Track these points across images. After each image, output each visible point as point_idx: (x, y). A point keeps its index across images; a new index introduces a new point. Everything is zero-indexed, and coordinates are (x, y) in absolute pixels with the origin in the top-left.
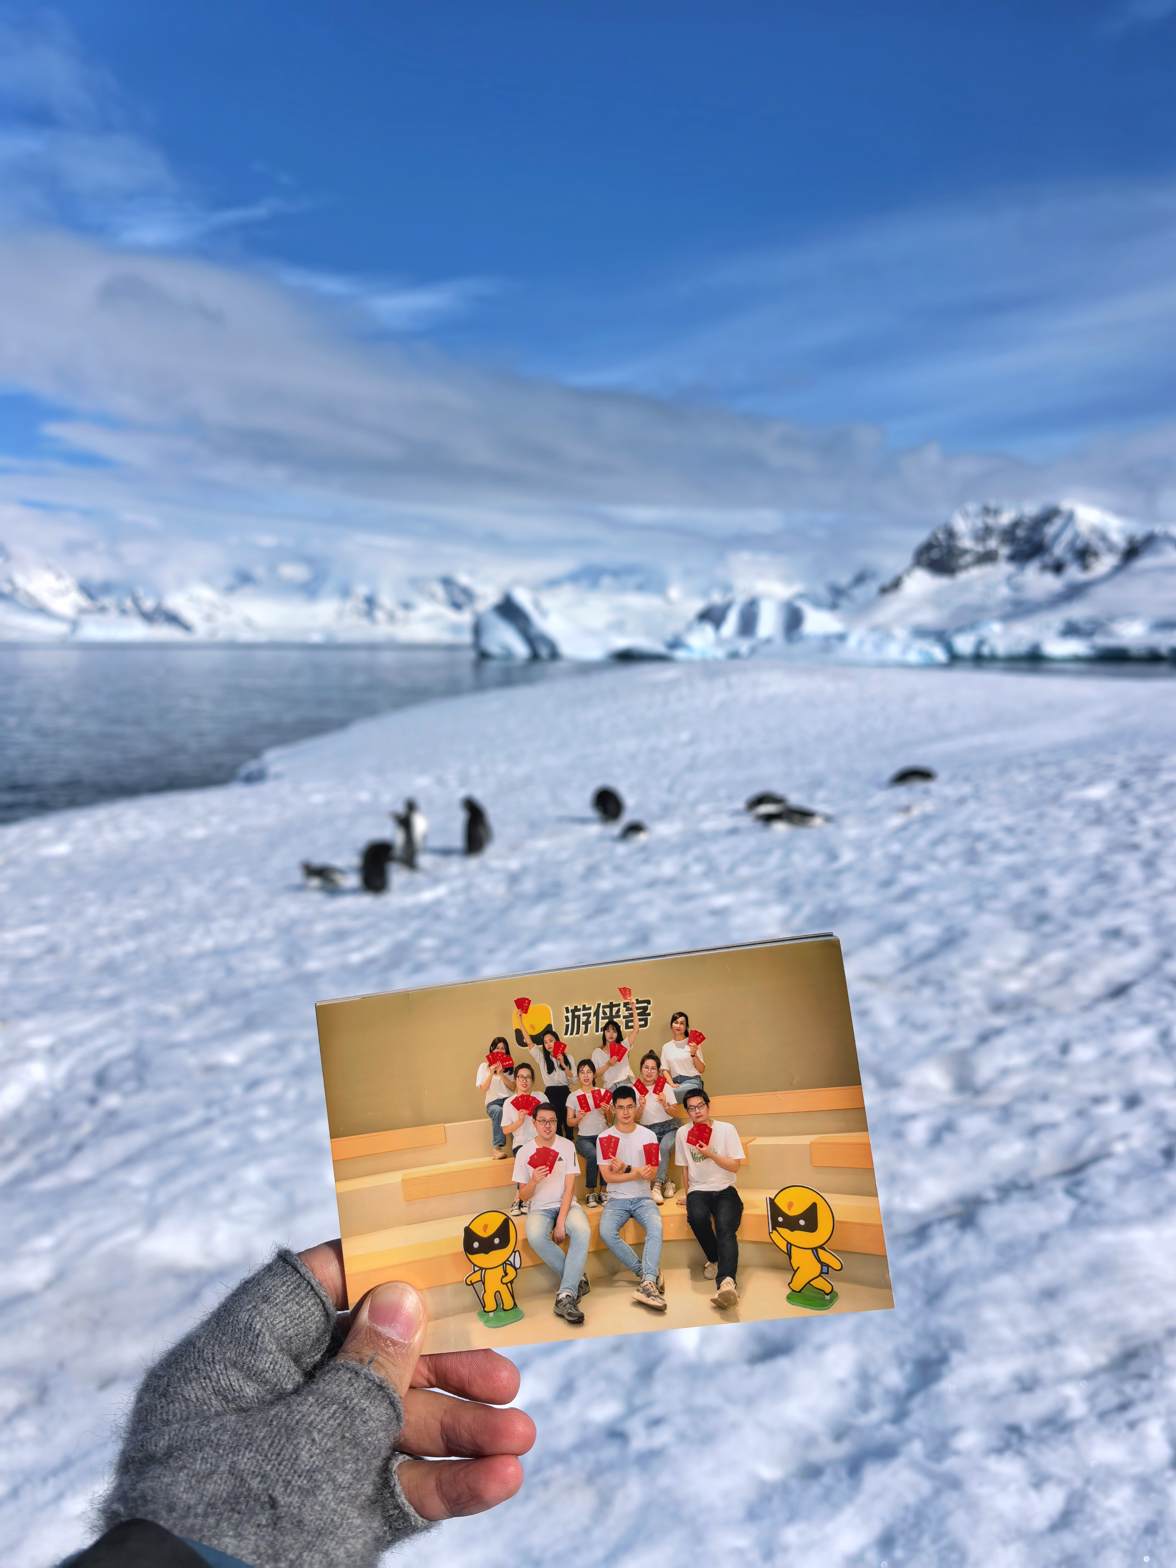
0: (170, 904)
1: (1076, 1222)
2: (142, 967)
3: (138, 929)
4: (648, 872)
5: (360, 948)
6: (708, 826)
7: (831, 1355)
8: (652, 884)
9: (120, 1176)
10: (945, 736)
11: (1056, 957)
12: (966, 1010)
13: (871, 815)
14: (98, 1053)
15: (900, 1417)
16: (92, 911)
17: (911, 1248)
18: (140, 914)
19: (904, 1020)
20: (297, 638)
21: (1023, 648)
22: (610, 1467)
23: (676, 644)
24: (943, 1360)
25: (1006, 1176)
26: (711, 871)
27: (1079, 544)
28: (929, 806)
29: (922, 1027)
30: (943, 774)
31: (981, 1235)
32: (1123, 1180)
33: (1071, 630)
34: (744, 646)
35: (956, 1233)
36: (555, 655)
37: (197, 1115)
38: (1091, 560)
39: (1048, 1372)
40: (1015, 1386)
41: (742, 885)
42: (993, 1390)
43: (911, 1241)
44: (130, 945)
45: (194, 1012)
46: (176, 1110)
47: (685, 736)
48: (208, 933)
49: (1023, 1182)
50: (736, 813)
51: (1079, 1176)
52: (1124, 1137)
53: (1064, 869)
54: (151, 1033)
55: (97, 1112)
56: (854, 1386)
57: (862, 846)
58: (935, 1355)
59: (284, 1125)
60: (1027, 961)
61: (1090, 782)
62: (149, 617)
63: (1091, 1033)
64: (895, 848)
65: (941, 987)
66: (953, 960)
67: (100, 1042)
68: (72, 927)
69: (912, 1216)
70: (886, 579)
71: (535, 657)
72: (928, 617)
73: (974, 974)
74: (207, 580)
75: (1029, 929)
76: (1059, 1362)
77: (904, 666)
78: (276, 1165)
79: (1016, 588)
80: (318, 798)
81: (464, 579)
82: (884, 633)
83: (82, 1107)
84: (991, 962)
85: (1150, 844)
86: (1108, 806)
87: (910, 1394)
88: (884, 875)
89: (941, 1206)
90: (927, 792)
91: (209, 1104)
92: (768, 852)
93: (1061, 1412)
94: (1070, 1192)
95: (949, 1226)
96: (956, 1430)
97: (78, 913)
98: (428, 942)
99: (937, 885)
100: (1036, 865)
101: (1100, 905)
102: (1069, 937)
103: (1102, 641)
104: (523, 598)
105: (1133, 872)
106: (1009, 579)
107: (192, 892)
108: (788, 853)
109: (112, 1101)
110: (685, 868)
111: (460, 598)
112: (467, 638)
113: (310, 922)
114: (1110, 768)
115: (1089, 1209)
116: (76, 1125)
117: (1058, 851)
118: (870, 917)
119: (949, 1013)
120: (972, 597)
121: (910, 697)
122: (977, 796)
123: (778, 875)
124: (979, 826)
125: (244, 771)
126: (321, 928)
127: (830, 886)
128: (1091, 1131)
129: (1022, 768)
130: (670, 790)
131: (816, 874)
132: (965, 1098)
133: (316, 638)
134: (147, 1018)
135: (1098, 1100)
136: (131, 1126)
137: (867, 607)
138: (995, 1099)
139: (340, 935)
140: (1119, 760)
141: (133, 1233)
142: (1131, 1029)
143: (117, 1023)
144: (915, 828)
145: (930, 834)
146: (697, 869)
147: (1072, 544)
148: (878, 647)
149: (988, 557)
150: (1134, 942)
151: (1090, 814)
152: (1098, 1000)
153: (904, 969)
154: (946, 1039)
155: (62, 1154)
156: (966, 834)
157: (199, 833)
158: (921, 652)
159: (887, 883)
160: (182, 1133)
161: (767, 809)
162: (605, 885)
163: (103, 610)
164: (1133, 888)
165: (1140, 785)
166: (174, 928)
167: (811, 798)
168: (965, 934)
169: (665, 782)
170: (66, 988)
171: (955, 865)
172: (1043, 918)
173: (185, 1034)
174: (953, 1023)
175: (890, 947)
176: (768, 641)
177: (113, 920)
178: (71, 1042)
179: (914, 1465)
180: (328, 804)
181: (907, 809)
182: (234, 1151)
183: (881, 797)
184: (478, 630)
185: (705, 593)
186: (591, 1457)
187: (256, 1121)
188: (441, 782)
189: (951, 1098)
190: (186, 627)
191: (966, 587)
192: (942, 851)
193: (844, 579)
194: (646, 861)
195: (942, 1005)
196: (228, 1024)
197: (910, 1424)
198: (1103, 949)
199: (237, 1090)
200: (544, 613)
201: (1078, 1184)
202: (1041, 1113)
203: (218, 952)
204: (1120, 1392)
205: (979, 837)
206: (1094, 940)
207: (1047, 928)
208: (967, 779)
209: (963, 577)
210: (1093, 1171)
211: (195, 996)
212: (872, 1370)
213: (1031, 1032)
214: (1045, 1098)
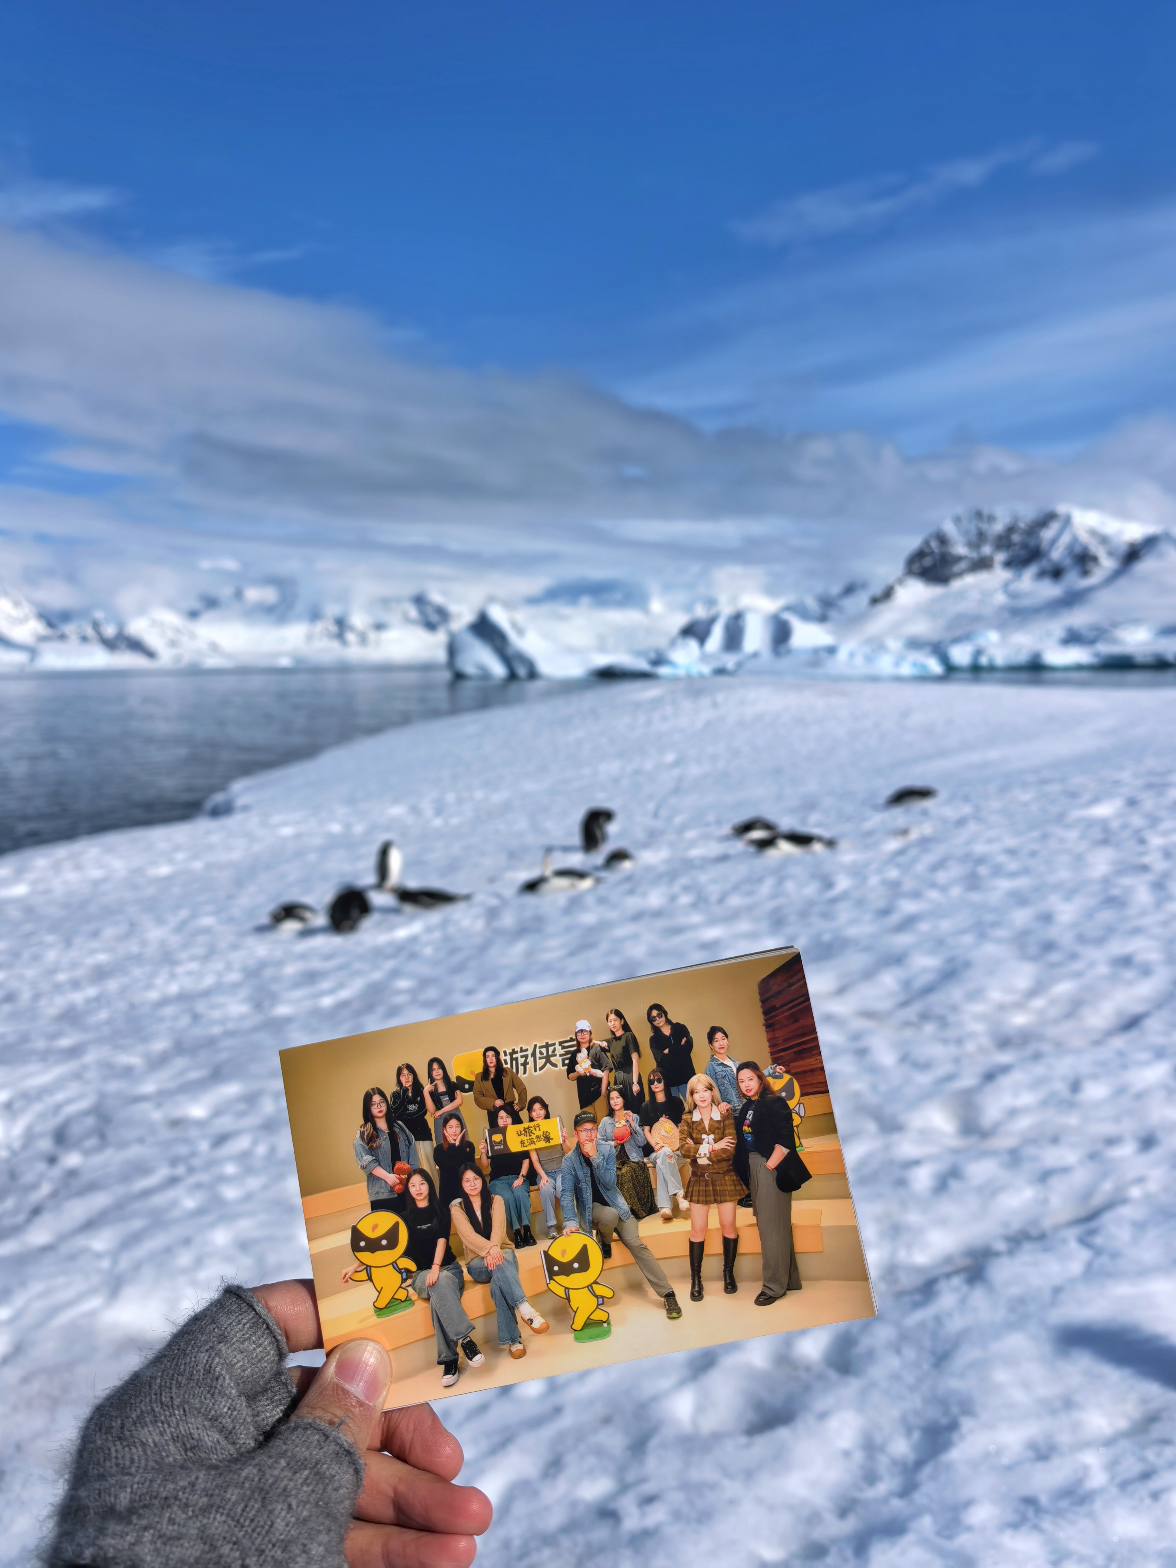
0: (134, 948)
1: (1090, 1274)
2: (103, 1015)
3: (100, 974)
4: (633, 903)
5: (331, 992)
6: (695, 853)
7: (833, 1423)
8: (638, 917)
9: (81, 1241)
10: (943, 753)
11: (1064, 988)
12: (970, 1047)
13: (867, 839)
14: (58, 1108)
15: (907, 1490)
16: (51, 956)
17: (917, 1305)
18: (102, 958)
19: (904, 1058)
20: (264, 663)
21: (1022, 658)
22: (602, 1549)
23: (659, 660)
24: (953, 1426)
25: (1016, 1225)
26: (700, 901)
27: (1078, 549)
28: (927, 829)
29: (925, 1066)
30: (943, 794)
31: (991, 1289)
32: (1140, 1227)
33: (1073, 638)
34: (730, 661)
35: (965, 1288)
36: (533, 674)
37: (162, 1173)
38: (1090, 565)
39: (1064, 1438)
40: (1031, 1454)
41: (734, 916)
42: (1005, 1460)
43: (917, 1297)
44: (92, 991)
45: (158, 1062)
46: (141, 1169)
47: (670, 757)
48: (173, 976)
49: (1034, 1232)
50: (725, 839)
51: (1093, 1224)
52: (1140, 1180)
53: (1070, 894)
54: (113, 1086)
55: (56, 1172)
56: (859, 1456)
57: (858, 872)
58: (944, 1421)
59: (254, 1183)
60: (1034, 992)
61: (1096, 800)
62: (110, 644)
63: (1103, 1069)
64: (893, 873)
65: (943, 1022)
66: (956, 993)
67: (60, 1097)
68: (30, 973)
69: (919, 1270)
70: (877, 589)
71: (513, 676)
72: (922, 628)
73: (978, 1008)
74: (171, 605)
75: (1034, 959)
76: (1076, 1426)
77: (899, 679)
78: (246, 1226)
79: (1014, 596)
80: (287, 831)
81: (436, 597)
82: (877, 646)
83: (41, 1166)
84: (996, 995)
85: (1160, 865)
86: (1115, 824)
87: (919, 1464)
88: (881, 904)
89: (948, 1259)
90: (925, 813)
91: (174, 1162)
92: (760, 880)
93: (1079, 1482)
94: (1083, 1241)
95: (956, 1281)
96: (968, 1504)
97: (36, 958)
98: (403, 984)
99: (937, 913)
100: (1041, 890)
101: (1109, 931)
102: (1077, 966)
103: (1105, 649)
104: (499, 616)
105: (1143, 895)
106: (1006, 586)
107: (155, 934)
108: (781, 881)
109: (72, 1159)
110: (673, 898)
111: (434, 618)
112: (441, 656)
113: (280, 963)
114: (1117, 783)
115: (1104, 1259)
116: (34, 1186)
117: (1064, 874)
118: (868, 949)
119: (952, 1050)
120: (966, 606)
121: (906, 714)
122: (977, 817)
123: (771, 905)
124: (980, 848)
125: (209, 804)
126: (291, 970)
127: (826, 916)
128: (1105, 1175)
129: (1025, 785)
130: (656, 815)
131: (811, 903)
132: (973, 1140)
133: (285, 662)
134: (110, 1070)
135: (1112, 1141)
136: (92, 1187)
137: (857, 620)
138: (1003, 1142)
139: (310, 977)
140: (1125, 776)
141: (94, 1302)
142: (1146, 1064)
143: (78, 1076)
144: (913, 852)
145: (929, 858)
146: (685, 899)
147: (1070, 548)
148: (869, 659)
149: (982, 564)
150: (1146, 971)
151: (1096, 833)
152: (1110, 1033)
153: (904, 1004)
154: (950, 1078)
155: (20, 1218)
156: (966, 858)
157: (164, 870)
158: (915, 664)
159: (885, 912)
160: (146, 1193)
161: (758, 834)
162: (588, 918)
163: (63, 637)
164: (1143, 913)
165: (1149, 803)
166: (137, 972)
167: (804, 821)
168: (967, 964)
169: (651, 806)
170: (25, 1039)
171: (956, 891)
172: (1049, 946)
173: (149, 1087)
174: (957, 1061)
175: (889, 980)
176: (755, 655)
177: (74, 965)
178: (28, 1097)
179: (924, 1542)
180: (298, 836)
181: (904, 832)
182: (200, 1212)
183: (877, 819)
184: (452, 650)
185: (688, 608)
186: (580, 1538)
187: (223, 1179)
188: (415, 810)
189: (956, 1142)
190: (150, 654)
191: (961, 595)
192: (942, 877)
193: (835, 589)
194: (631, 892)
195: (945, 1041)
196: (194, 1075)
197: (919, 1497)
198: (1113, 979)
199: (204, 1146)
200: (520, 632)
201: (1093, 1232)
202: (1052, 1156)
203: (184, 997)
204: (1143, 1459)
205: (981, 860)
206: (1103, 969)
207: (1054, 957)
208: (966, 799)
209: (957, 585)
210: (1107, 1218)
211: (160, 1045)
212: (878, 1439)
213: (1039, 1070)
214: (1055, 1140)
